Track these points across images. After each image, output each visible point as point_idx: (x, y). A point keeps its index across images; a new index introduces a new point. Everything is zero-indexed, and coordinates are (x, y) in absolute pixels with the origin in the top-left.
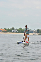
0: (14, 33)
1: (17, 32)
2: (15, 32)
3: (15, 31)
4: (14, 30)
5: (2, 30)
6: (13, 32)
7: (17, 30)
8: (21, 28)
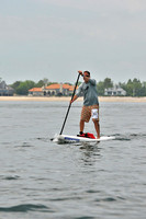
0: (112, 99)
1: (124, 92)
2: (115, 95)
3: (114, 90)
4: (111, 86)
5: (67, 87)
6: (109, 94)
7: (124, 87)
8: (135, 80)
